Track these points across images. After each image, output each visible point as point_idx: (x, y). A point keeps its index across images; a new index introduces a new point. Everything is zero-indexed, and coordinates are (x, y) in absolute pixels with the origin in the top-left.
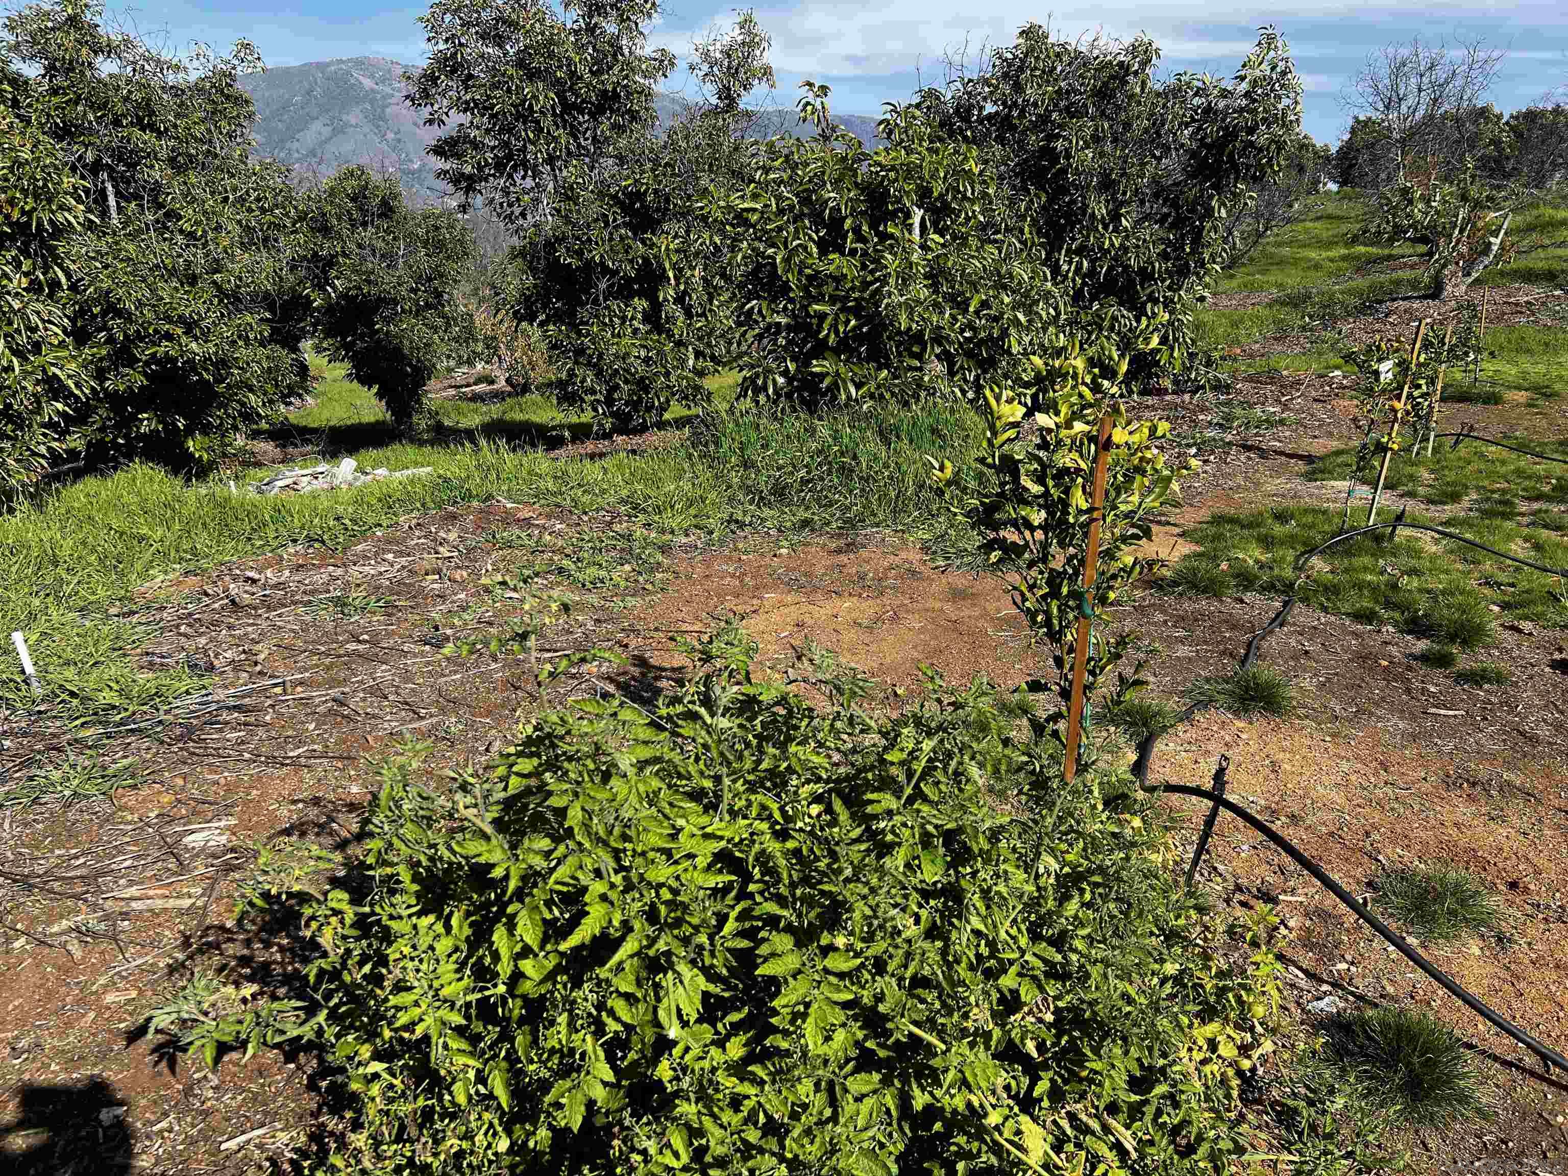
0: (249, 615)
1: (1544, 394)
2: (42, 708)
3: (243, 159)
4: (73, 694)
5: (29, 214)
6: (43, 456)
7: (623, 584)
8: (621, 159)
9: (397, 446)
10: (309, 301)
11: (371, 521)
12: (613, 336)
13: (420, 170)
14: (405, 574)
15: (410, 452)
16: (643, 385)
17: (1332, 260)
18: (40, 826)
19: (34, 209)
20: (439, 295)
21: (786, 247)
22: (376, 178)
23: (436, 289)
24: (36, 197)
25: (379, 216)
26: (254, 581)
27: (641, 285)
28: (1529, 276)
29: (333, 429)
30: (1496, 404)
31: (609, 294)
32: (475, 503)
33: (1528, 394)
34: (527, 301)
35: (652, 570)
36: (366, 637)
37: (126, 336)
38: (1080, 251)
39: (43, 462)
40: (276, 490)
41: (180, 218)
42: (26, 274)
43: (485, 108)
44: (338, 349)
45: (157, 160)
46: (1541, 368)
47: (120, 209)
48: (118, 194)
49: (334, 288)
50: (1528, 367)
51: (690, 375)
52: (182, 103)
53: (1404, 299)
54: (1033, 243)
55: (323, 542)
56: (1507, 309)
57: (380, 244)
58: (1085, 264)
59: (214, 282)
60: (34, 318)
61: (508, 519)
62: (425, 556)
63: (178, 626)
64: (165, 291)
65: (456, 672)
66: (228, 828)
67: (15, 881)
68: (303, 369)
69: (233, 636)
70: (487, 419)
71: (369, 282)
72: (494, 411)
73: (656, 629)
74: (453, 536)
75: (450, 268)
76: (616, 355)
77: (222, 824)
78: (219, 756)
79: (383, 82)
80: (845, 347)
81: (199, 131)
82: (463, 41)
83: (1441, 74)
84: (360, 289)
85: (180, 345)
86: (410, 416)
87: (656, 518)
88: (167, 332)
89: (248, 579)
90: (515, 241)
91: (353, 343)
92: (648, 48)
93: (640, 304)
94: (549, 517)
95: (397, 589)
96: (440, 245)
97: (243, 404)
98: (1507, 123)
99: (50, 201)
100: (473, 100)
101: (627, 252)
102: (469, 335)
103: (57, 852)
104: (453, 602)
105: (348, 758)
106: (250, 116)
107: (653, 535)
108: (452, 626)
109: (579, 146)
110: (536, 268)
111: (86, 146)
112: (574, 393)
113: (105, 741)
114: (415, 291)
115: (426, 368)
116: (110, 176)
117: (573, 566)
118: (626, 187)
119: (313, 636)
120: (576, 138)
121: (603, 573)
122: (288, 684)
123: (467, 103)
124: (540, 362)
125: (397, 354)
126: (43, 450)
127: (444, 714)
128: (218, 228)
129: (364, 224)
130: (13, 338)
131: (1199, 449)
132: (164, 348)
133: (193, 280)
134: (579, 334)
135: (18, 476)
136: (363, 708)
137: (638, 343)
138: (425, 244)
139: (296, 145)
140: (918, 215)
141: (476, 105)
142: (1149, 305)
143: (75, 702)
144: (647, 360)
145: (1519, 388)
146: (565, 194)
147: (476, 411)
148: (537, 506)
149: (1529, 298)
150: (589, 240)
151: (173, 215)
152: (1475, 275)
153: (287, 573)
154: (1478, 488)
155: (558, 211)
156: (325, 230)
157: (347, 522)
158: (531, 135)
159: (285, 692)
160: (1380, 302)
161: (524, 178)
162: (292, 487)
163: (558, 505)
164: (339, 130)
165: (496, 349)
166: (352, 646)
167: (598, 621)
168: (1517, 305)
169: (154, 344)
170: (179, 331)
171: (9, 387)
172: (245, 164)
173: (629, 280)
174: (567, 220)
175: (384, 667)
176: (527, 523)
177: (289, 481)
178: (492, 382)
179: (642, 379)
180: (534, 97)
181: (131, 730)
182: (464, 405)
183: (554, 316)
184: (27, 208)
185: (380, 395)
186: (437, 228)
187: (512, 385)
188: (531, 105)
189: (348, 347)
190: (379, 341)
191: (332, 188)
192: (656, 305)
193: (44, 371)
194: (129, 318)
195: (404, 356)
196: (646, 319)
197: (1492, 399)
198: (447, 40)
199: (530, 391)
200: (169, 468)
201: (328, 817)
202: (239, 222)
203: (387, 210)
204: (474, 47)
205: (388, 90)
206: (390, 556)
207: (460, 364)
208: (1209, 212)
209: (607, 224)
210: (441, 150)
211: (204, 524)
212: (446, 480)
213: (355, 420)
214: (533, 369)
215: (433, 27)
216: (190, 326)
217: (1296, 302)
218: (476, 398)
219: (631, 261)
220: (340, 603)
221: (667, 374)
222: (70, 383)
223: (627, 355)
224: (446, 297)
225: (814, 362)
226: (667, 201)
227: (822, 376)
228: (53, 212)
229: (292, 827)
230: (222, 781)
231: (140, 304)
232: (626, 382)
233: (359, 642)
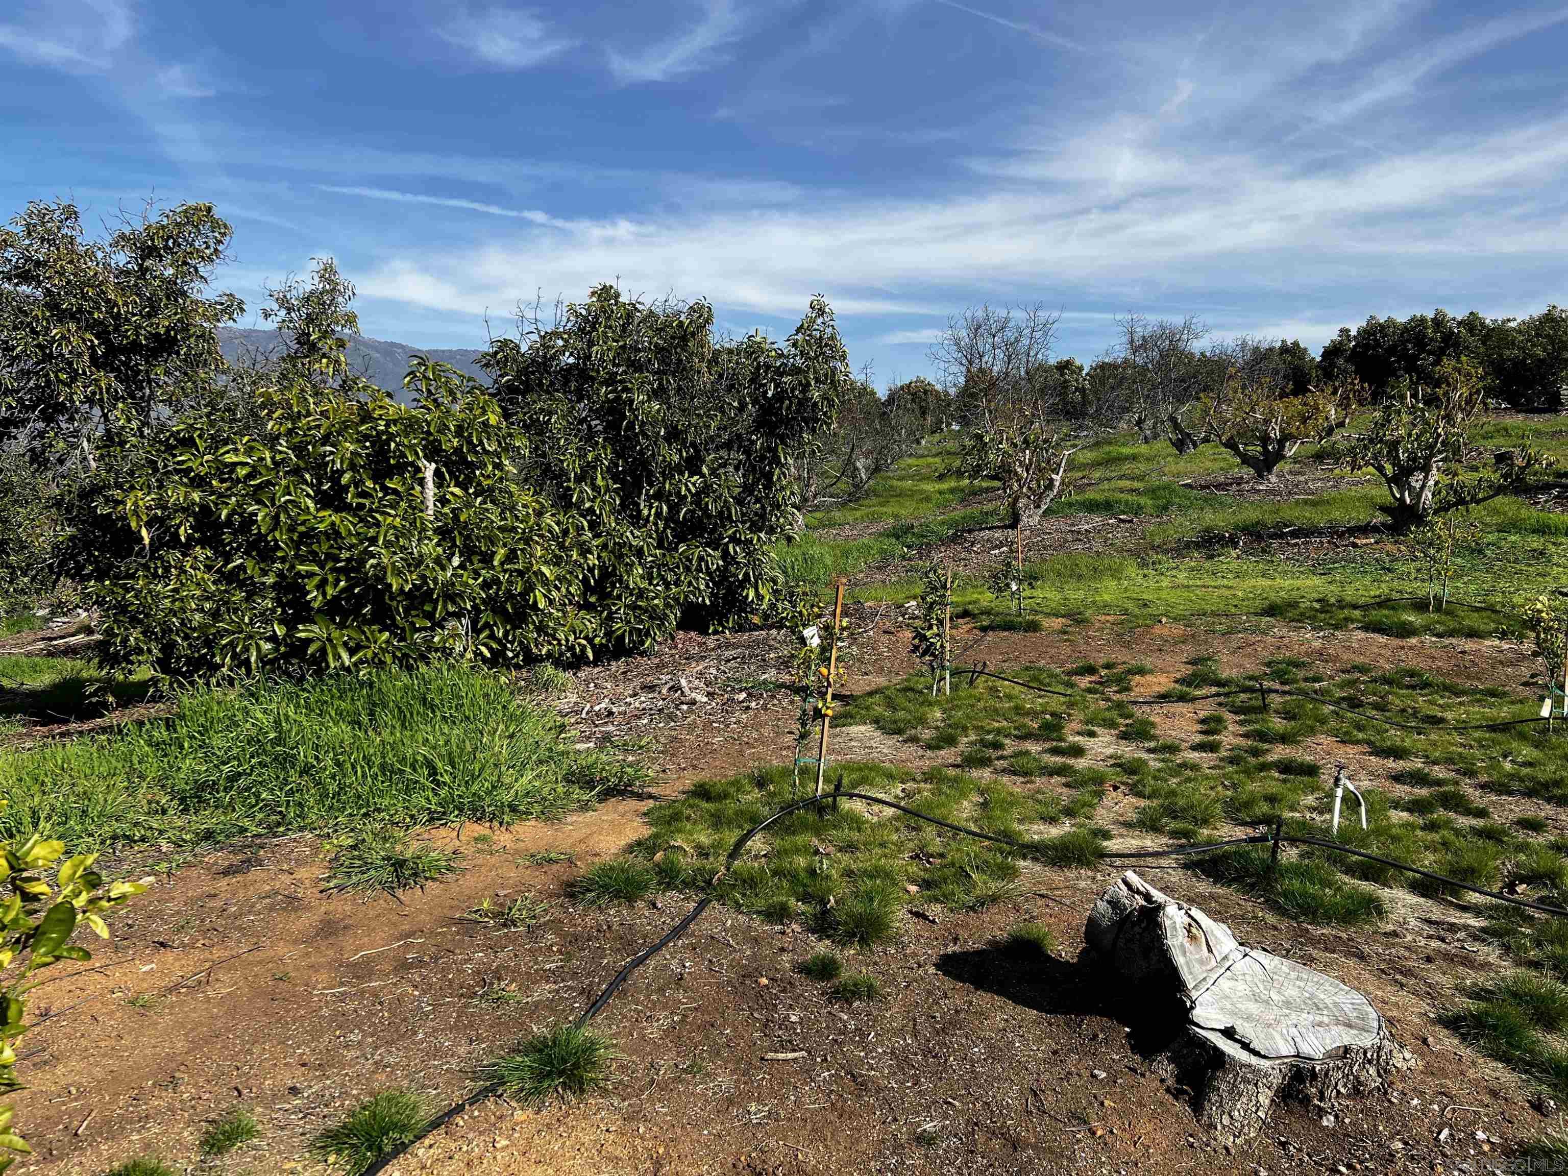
1: (1076, 620)
17: (940, 493)
21: (273, 505)
28: (1092, 507)
30: (1035, 631)
33: (1064, 620)
38: (659, 496)
46: (1080, 594)
50: (1072, 595)
53: (989, 529)
54: (607, 490)
56: (1069, 537)
58: (665, 508)
80: (332, 609)
83: (1010, 335)
98: (1087, 374)
118: (178, 432)
131: (749, 695)
140: (429, 470)
142: (731, 546)
145: (1057, 616)
149: (1086, 527)
152: (1044, 507)
154: (977, 728)
160: (970, 531)
168: (1079, 532)
197: (1033, 627)
208: (776, 460)
217: (899, 533)
225: (301, 627)
227: (308, 642)
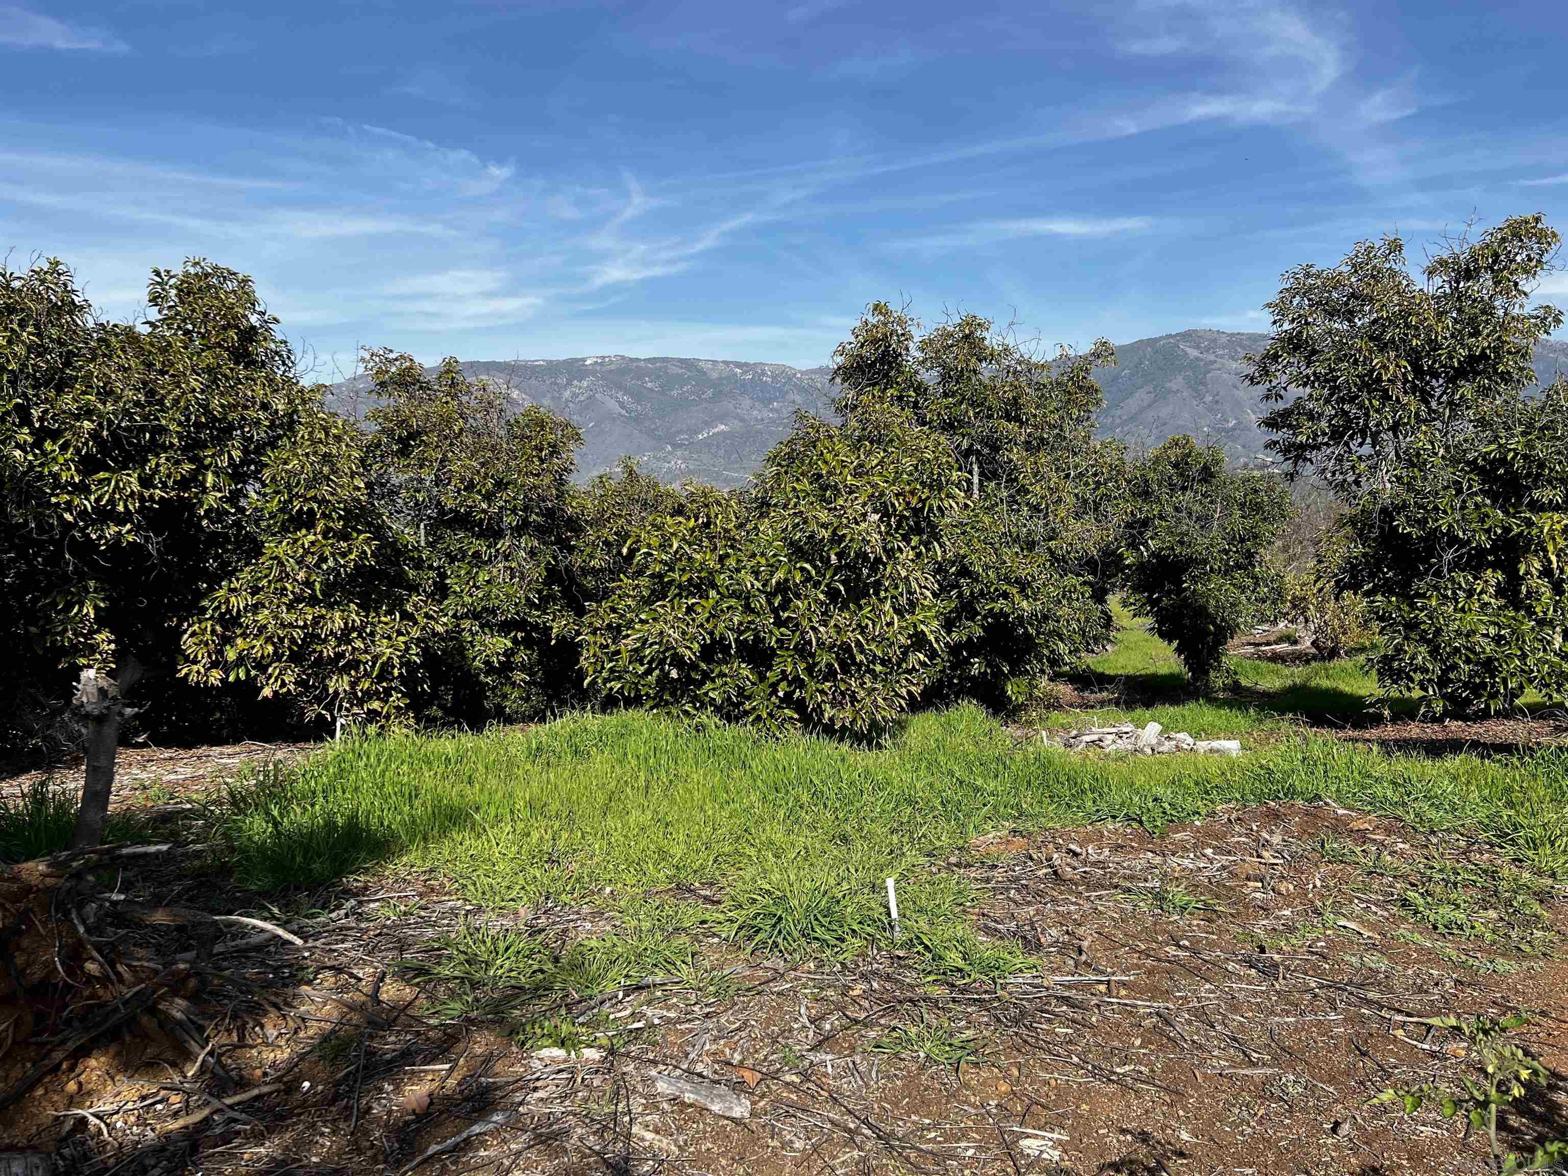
0: (1071, 892)
2: (901, 953)
3: (1086, 439)
4: (926, 947)
5: (923, 501)
6: (903, 698)
7: (1488, 936)
8: (1482, 423)
9: (1192, 705)
10: (1121, 557)
11: (1189, 808)
12: (1455, 610)
13: (1233, 429)
14: (1225, 875)
15: (1208, 715)
16: (1489, 666)
18: (899, 1083)
19: (928, 498)
20: (1250, 555)
22: (1198, 444)
23: (1248, 550)
24: (931, 488)
25: (1199, 481)
26: (1076, 854)
27: (1496, 556)
29: (1128, 677)
31: (1455, 565)
32: (1299, 802)
34: (1352, 568)
35: (1527, 924)
36: (1187, 943)
37: (972, 593)
39: (903, 702)
40: (1083, 744)
41: (1027, 492)
42: (913, 548)
43: (1327, 381)
44: (1144, 604)
45: (1015, 444)
47: (981, 488)
48: (982, 474)
49: (1147, 548)
51: (1556, 659)
52: (1043, 395)
55: (1141, 822)
57: (1197, 507)
59: (1049, 549)
60: (914, 584)
61: (1339, 827)
62: (1248, 858)
63: (1008, 889)
64: (1007, 554)
65: (1288, 1013)
66: (1060, 1143)
67: (879, 1137)
68: (1108, 621)
69: (1057, 912)
70: (1289, 682)
71: (1182, 543)
72: (1294, 675)
73: (1543, 1014)
74: (1276, 839)
75: (1265, 529)
76: (1458, 633)
77: (1055, 1136)
78: (1051, 1053)
79: (1207, 351)
81: (1053, 418)
82: (1310, 320)
84: (1173, 549)
85: (1014, 603)
86: (1207, 673)
87: (1530, 853)
88: (1005, 591)
89: (1070, 851)
90: (1346, 510)
91: (1159, 599)
92: (1527, 307)
93: (1494, 577)
94: (1389, 831)
95: (1217, 889)
96: (1258, 508)
97: (1052, 652)
99: (940, 490)
100: (1314, 374)
101: (1483, 521)
102: (1279, 594)
103: (913, 1117)
104: (1278, 918)
105: (1177, 1093)
106: (1098, 403)
107: (1526, 875)
108: (1280, 951)
109: (1430, 411)
110: (1368, 538)
111: (963, 437)
112: (1400, 670)
113: (951, 1005)
114: (1226, 552)
115: (1229, 627)
116: (977, 459)
117: (1422, 901)
119: (1132, 930)
120: (1427, 403)
121: (1461, 917)
122: (1113, 984)
123: (1308, 377)
124: (1354, 625)
125: (1202, 612)
126: (904, 692)
127: (1279, 1066)
128: (1060, 500)
129: (1184, 489)
130: (896, 598)
132: (1000, 605)
133: (1031, 545)
134: (1413, 606)
135: (883, 713)
136: (1191, 1034)
137: (1485, 618)
138: (1242, 506)
139: (1119, 412)
141: (1317, 378)
143: (929, 956)
144: (1498, 639)
146: (1410, 460)
147: (1277, 673)
148: (1372, 816)
150: (1436, 508)
151: (1023, 490)
153: (1106, 852)
155: (1399, 479)
156: (1145, 494)
157: (1166, 805)
158: (1376, 403)
159: (1109, 993)
161: (1361, 445)
162: (1097, 744)
163: (1399, 819)
164: (1161, 395)
165: (1304, 611)
166: (1171, 950)
167: (1458, 982)
169: (993, 600)
170: (1015, 591)
171: (888, 639)
172: (1088, 443)
173: (1481, 552)
174: (1410, 488)
175: (1207, 986)
176: (1362, 837)
177: (1095, 737)
178: (1295, 642)
179: (1490, 660)
180: (1385, 367)
181: (975, 1000)
182: (1263, 665)
183: (1382, 586)
184: (924, 497)
185: (1179, 651)
186: (1256, 491)
187: (1317, 647)
188: (1380, 374)
189: (1153, 603)
190: (1186, 599)
191: (1157, 457)
192: (1514, 579)
193: (915, 626)
194: (976, 579)
195: (1209, 615)
196: (1500, 592)
198: (1293, 320)
199: (1339, 655)
200: (990, 710)
201: (1158, 1162)
202: (1076, 495)
203: (1207, 475)
204: (1319, 326)
205: (1212, 357)
206: (1209, 851)
207: (1261, 621)
209: (1459, 492)
210: (1271, 423)
211: (1029, 783)
212: (1270, 772)
213: (1151, 670)
214: (1344, 633)
215: (1280, 309)
216: (1023, 586)
218: (1276, 658)
219: (1488, 531)
220: (1160, 897)
221: (1523, 657)
222: (932, 638)
223: (1474, 632)
224: (1258, 558)
226: (1542, 465)
228: (941, 500)
229: (1123, 1162)
230: (1053, 1082)
231: (987, 567)
232: (1468, 661)
233: (1179, 946)
